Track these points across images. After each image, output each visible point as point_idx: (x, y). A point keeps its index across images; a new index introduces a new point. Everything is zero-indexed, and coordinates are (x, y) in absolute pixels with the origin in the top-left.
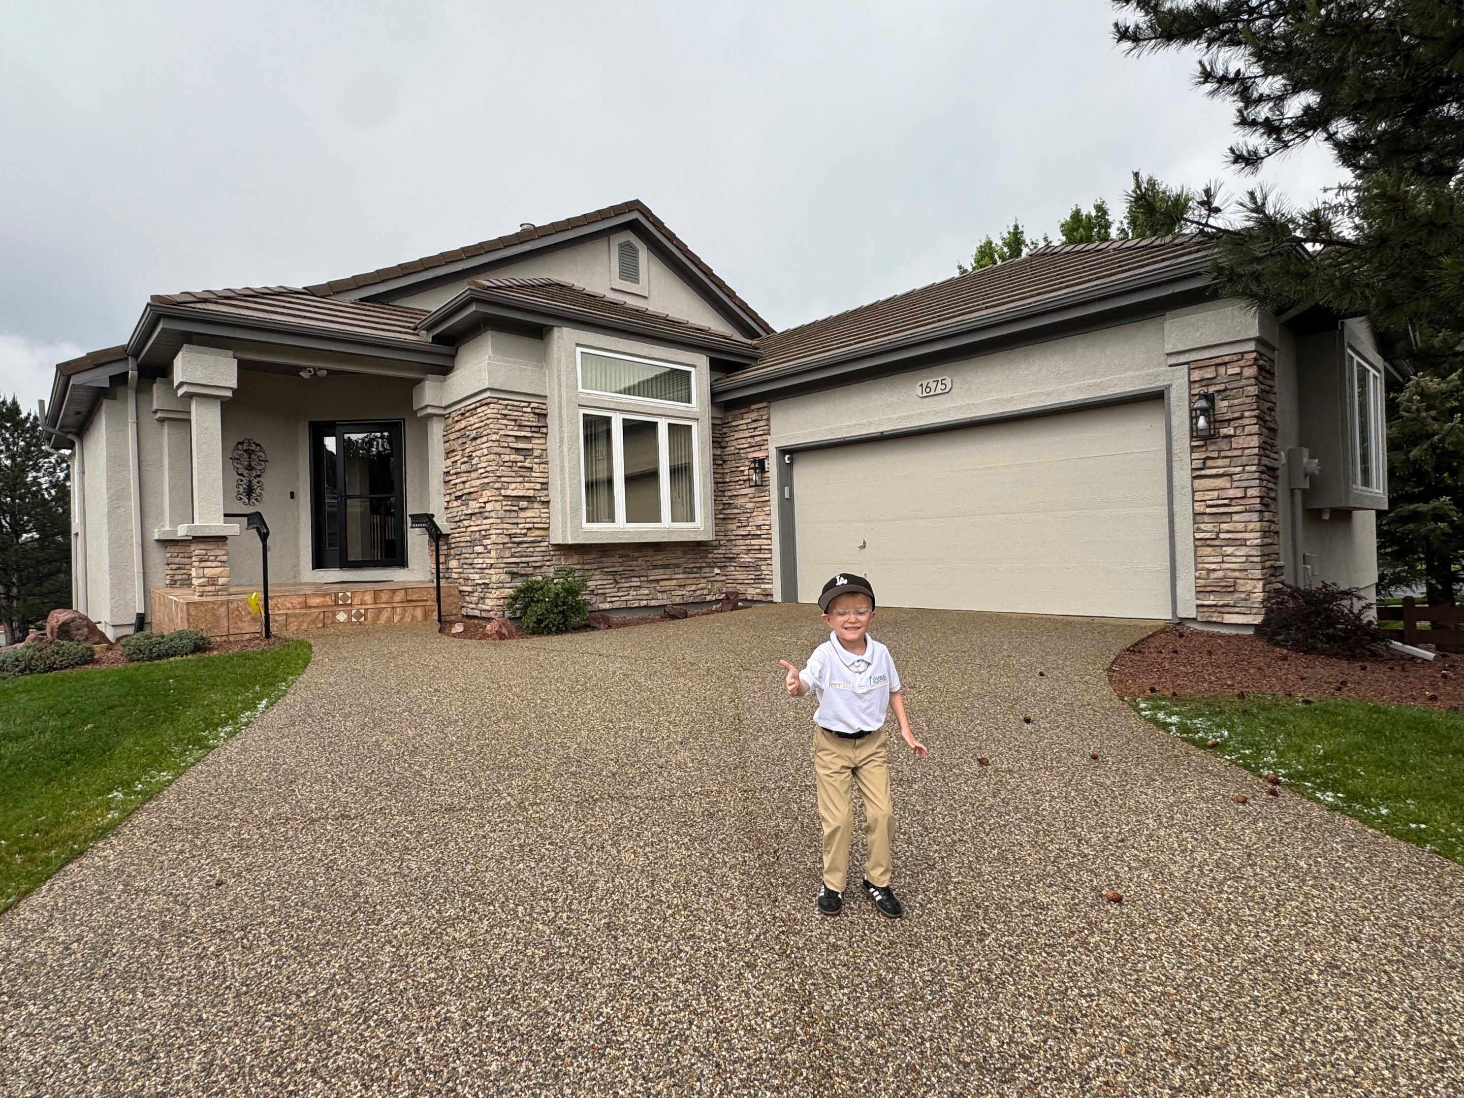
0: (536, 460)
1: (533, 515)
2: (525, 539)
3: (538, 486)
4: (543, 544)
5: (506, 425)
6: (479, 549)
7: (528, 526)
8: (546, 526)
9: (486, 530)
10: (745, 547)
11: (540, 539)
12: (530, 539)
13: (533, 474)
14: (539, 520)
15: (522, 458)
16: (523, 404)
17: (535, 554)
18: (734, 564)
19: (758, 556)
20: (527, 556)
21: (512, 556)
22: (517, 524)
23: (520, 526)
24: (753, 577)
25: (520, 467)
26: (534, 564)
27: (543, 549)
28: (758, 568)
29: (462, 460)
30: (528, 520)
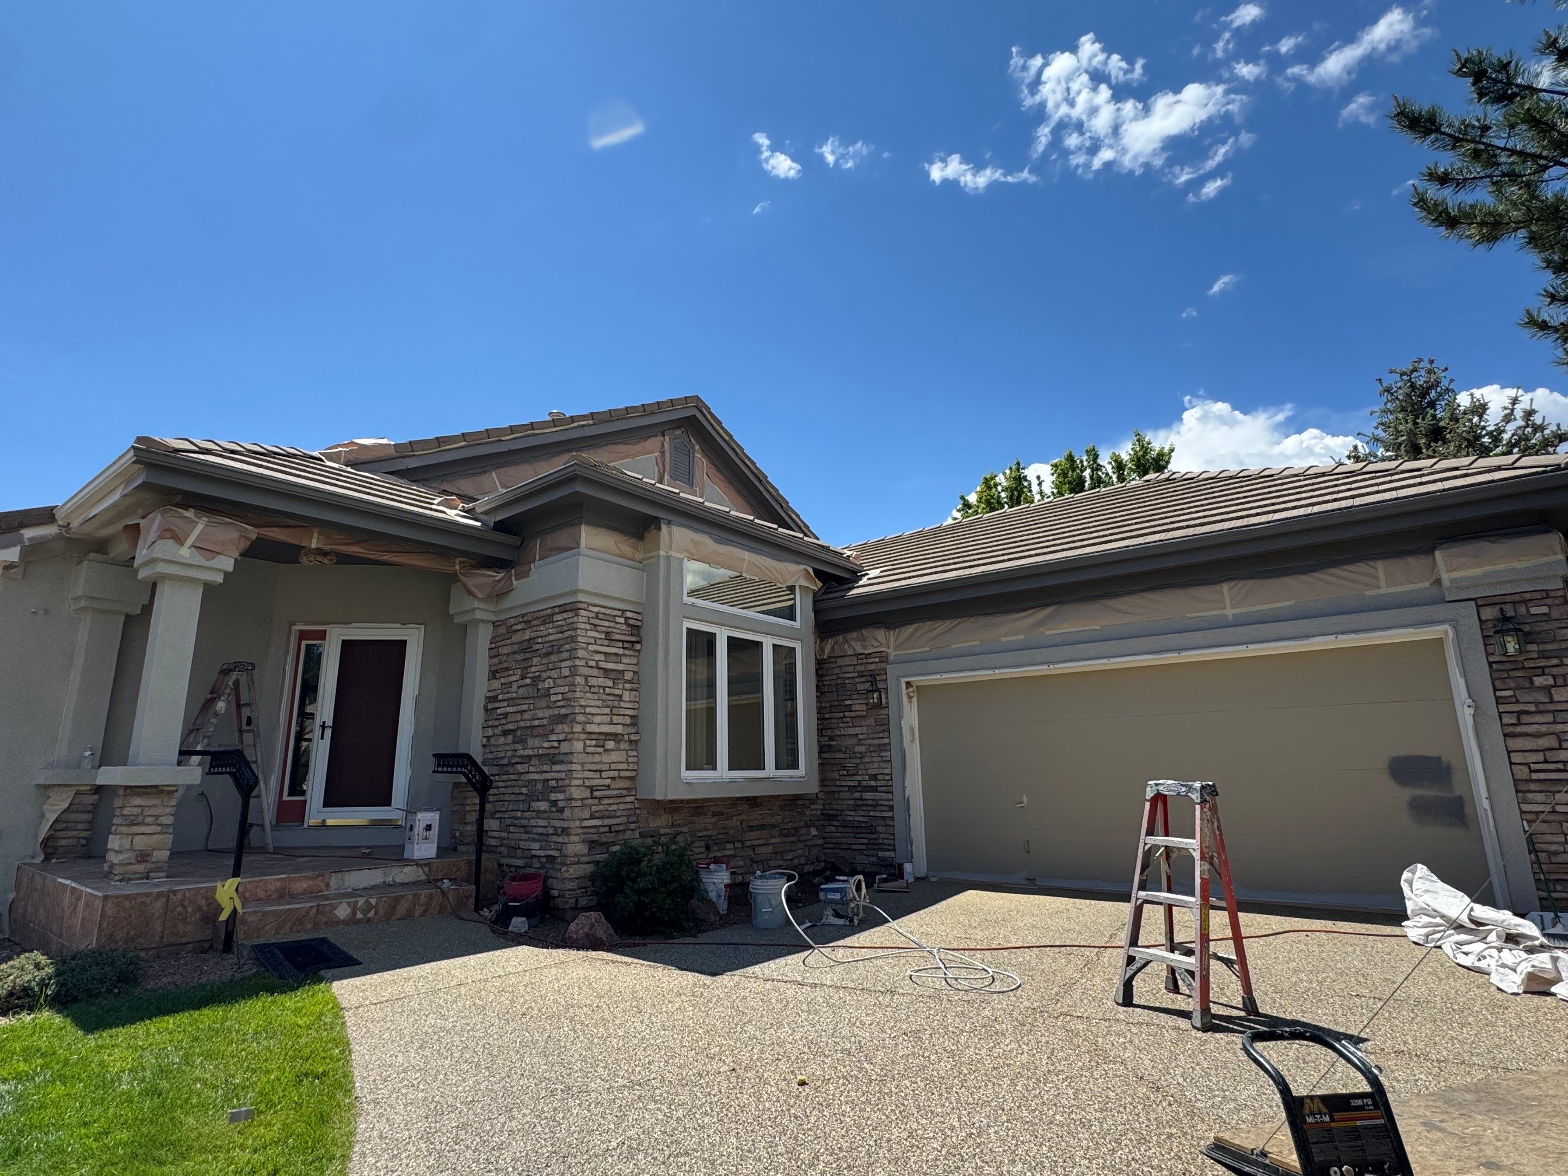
0: (628, 686)
1: (619, 759)
2: (609, 792)
3: (628, 721)
4: (628, 799)
5: (595, 639)
6: (543, 806)
7: (612, 774)
8: (633, 774)
9: (557, 780)
10: (852, 802)
11: (625, 792)
12: (615, 792)
13: (622, 704)
14: (624, 766)
15: (610, 683)
16: (615, 613)
17: (618, 814)
18: (836, 823)
19: (871, 814)
20: (609, 817)
21: (592, 817)
22: (601, 771)
23: (604, 775)
24: (866, 841)
25: (609, 694)
26: (617, 828)
27: (629, 806)
28: (872, 830)
29: (521, 682)
30: (613, 766)
